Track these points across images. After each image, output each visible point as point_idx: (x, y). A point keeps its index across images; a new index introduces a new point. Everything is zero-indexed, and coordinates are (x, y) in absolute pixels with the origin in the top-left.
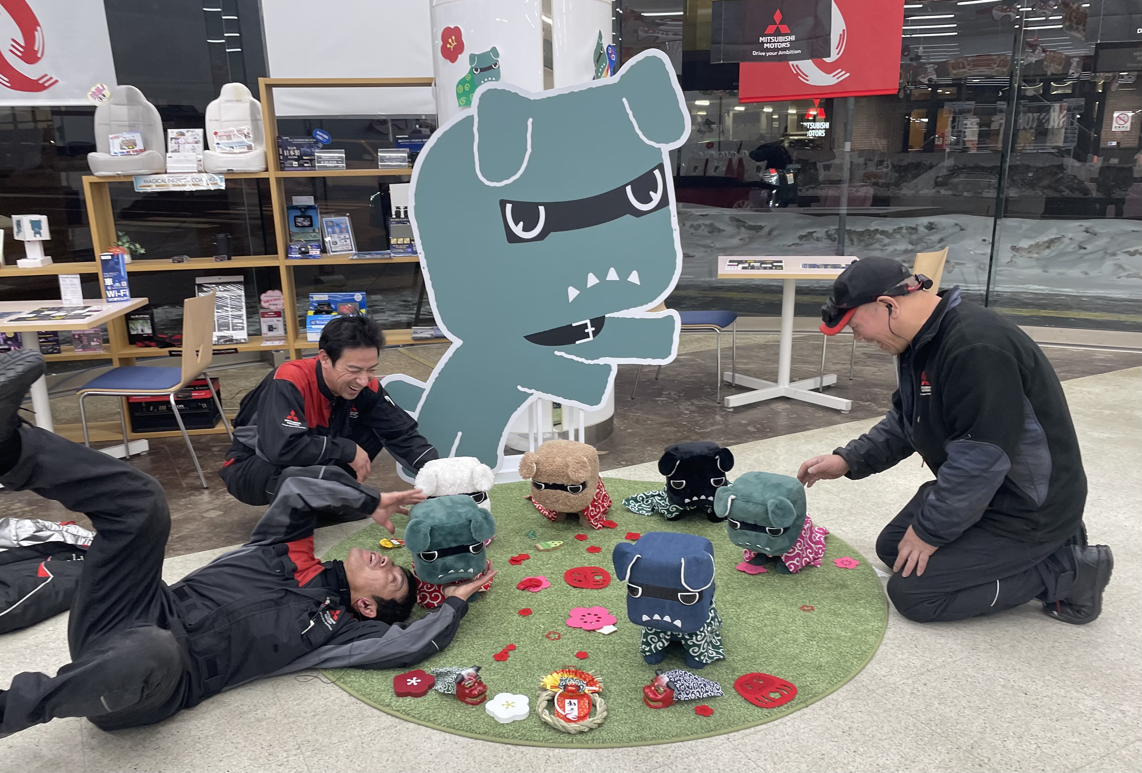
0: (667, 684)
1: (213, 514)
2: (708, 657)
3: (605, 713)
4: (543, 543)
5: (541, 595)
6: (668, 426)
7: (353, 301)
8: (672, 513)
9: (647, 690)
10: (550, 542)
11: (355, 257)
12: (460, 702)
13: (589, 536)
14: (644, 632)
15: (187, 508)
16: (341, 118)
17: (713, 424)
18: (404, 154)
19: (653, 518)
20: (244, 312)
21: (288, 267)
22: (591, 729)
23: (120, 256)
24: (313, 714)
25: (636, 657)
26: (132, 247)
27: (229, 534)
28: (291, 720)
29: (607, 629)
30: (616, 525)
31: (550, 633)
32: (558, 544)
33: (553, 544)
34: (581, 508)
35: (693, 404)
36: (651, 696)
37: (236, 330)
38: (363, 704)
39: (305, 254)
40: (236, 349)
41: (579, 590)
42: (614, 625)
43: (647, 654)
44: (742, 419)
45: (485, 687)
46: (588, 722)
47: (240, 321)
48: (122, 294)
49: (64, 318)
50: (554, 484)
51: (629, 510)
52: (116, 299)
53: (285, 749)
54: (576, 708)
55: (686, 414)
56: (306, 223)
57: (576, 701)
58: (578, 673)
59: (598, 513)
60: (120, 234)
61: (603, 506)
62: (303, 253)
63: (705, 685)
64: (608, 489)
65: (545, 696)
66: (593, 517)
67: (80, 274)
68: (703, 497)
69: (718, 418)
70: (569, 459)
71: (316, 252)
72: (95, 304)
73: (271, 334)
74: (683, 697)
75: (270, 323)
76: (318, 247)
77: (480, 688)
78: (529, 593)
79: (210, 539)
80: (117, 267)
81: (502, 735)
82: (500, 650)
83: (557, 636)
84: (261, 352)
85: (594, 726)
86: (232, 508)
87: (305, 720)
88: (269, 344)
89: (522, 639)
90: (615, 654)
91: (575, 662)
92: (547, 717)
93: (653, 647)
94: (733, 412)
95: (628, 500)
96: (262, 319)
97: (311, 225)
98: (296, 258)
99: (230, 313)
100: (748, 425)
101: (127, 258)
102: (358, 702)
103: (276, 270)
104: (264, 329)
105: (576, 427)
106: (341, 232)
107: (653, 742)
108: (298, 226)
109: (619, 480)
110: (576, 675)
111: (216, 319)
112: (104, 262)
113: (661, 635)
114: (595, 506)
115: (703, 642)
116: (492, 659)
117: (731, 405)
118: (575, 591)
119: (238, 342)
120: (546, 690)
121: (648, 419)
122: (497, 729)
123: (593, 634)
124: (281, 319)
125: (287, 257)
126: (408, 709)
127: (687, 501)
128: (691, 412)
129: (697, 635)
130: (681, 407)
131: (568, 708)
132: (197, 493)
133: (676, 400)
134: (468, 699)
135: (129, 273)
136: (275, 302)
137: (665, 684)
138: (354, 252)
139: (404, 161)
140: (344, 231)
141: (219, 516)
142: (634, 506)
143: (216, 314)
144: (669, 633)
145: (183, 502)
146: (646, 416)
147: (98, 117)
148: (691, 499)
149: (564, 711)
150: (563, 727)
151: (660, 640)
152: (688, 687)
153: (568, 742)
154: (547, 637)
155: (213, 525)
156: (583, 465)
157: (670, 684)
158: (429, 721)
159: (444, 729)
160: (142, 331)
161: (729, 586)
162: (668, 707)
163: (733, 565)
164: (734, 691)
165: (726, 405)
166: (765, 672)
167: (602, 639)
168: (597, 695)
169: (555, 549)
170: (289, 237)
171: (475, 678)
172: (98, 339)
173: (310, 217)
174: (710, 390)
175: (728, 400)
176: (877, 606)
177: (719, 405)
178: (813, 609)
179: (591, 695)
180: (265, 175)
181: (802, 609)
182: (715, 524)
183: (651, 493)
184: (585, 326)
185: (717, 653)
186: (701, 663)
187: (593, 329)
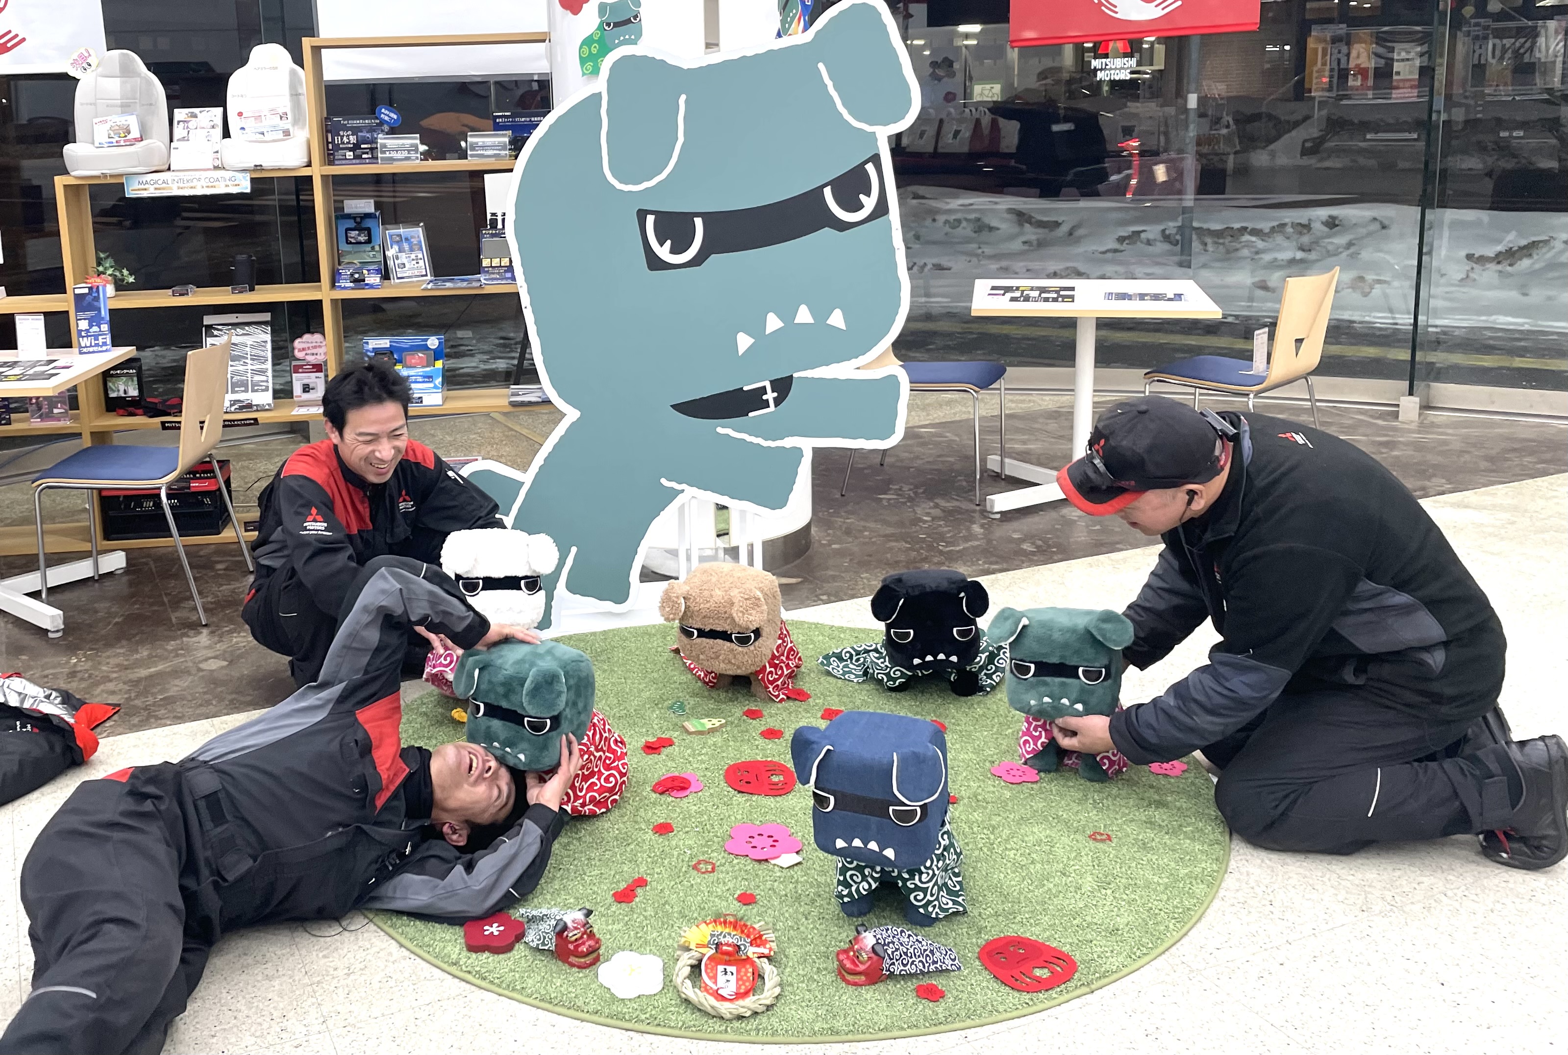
0: (873, 947)
1: (214, 665)
2: (940, 907)
3: (777, 991)
4: (695, 721)
5: (689, 803)
6: (897, 541)
7: (426, 348)
8: (895, 680)
9: (841, 957)
10: (705, 721)
11: (430, 286)
12: (560, 963)
13: (765, 713)
14: (840, 865)
15: (178, 655)
16: (417, 81)
17: (966, 539)
18: (503, 138)
19: (865, 686)
20: (269, 365)
21: (334, 302)
22: (755, 1014)
23: (101, 288)
24: (346, 971)
25: (829, 904)
26: (117, 274)
27: (235, 696)
28: (316, 979)
29: (787, 860)
30: (808, 696)
31: (699, 862)
32: (718, 724)
33: (708, 723)
34: (753, 669)
35: (937, 506)
36: (848, 965)
37: (257, 391)
38: (419, 960)
39: (359, 282)
40: (256, 420)
41: (747, 797)
42: (797, 853)
43: (846, 900)
44: (1015, 531)
45: (598, 941)
46: (750, 1003)
47: (264, 378)
48: (101, 341)
49: (20, 378)
50: (711, 630)
51: (829, 673)
52: (91, 349)
53: (304, 1022)
54: (733, 979)
55: (925, 522)
56: (362, 238)
57: (733, 969)
58: (738, 925)
59: (781, 676)
60: (102, 255)
61: (788, 666)
62: (355, 281)
63: (932, 952)
64: (797, 638)
65: (685, 960)
66: (771, 683)
67: (46, 314)
68: (941, 656)
69: (977, 529)
70: (734, 593)
71: (373, 279)
72: (63, 356)
73: (306, 396)
74: (897, 969)
75: (306, 381)
76: (378, 271)
77: (591, 943)
78: (670, 799)
80: (96, 303)
81: (621, 1016)
82: (623, 886)
83: (710, 867)
84: (291, 423)
85: (761, 1009)
86: (240, 656)
87: (336, 980)
88: (303, 411)
89: (658, 870)
90: (798, 898)
91: (734, 908)
92: (689, 990)
93: (853, 889)
94: (1000, 520)
95: (827, 657)
96: (294, 375)
97: (369, 241)
98: (345, 288)
99: (250, 367)
100: (1022, 540)
101: (110, 290)
102: (412, 956)
103: (318, 304)
104: (297, 390)
105: (750, 541)
106: (411, 249)
107: (850, 1037)
108: (351, 243)
109: (816, 625)
110: (735, 928)
111: (229, 376)
112: (79, 298)
113: (867, 871)
114: (775, 666)
115: (931, 884)
116: (610, 899)
117: (996, 510)
118: (740, 798)
119: (260, 409)
120: (688, 949)
121: (865, 528)
122: (615, 1007)
123: (764, 866)
124: (321, 375)
125: (333, 286)
126: (483, 970)
127: (916, 661)
128: (934, 519)
129: (921, 873)
130: (919, 510)
131: (721, 978)
132: (191, 633)
133: (910, 499)
134: (572, 959)
135: (111, 311)
136: (315, 351)
137: (870, 946)
138: (429, 278)
139: (504, 148)
140: (416, 248)
141: (222, 668)
142: (836, 667)
143: (230, 369)
144: (878, 869)
145: (172, 645)
146: (862, 523)
147: (81, 95)
148: (923, 658)
149: (715, 983)
150: (712, 1007)
151: (864, 878)
152: (906, 954)
153: (721, 1032)
154: (695, 867)
155: (213, 681)
156: (756, 603)
157: (877, 948)
158: (514, 990)
159: (536, 1002)
160: (125, 392)
161: (980, 798)
162: (874, 983)
163: (988, 764)
164: (977, 963)
165: (988, 509)
166: (1028, 935)
167: (778, 874)
168: (765, 960)
169: (712, 731)
170: (337, 259)
171: (584, 926)
172: (63, 403)
173: (369, 230)
174: (964, 483)
175: (992, 501)
176: (1211, 837)
177: (978, 508)
178: (1109, 838)
179: (756, 960)
180: (306, 172)
181: (1093, 837)
182: (963, 699)
183: (864, 646)
184: (763, 390)
185: (955, 902)
186: (928, 916)
187: (775, 394)
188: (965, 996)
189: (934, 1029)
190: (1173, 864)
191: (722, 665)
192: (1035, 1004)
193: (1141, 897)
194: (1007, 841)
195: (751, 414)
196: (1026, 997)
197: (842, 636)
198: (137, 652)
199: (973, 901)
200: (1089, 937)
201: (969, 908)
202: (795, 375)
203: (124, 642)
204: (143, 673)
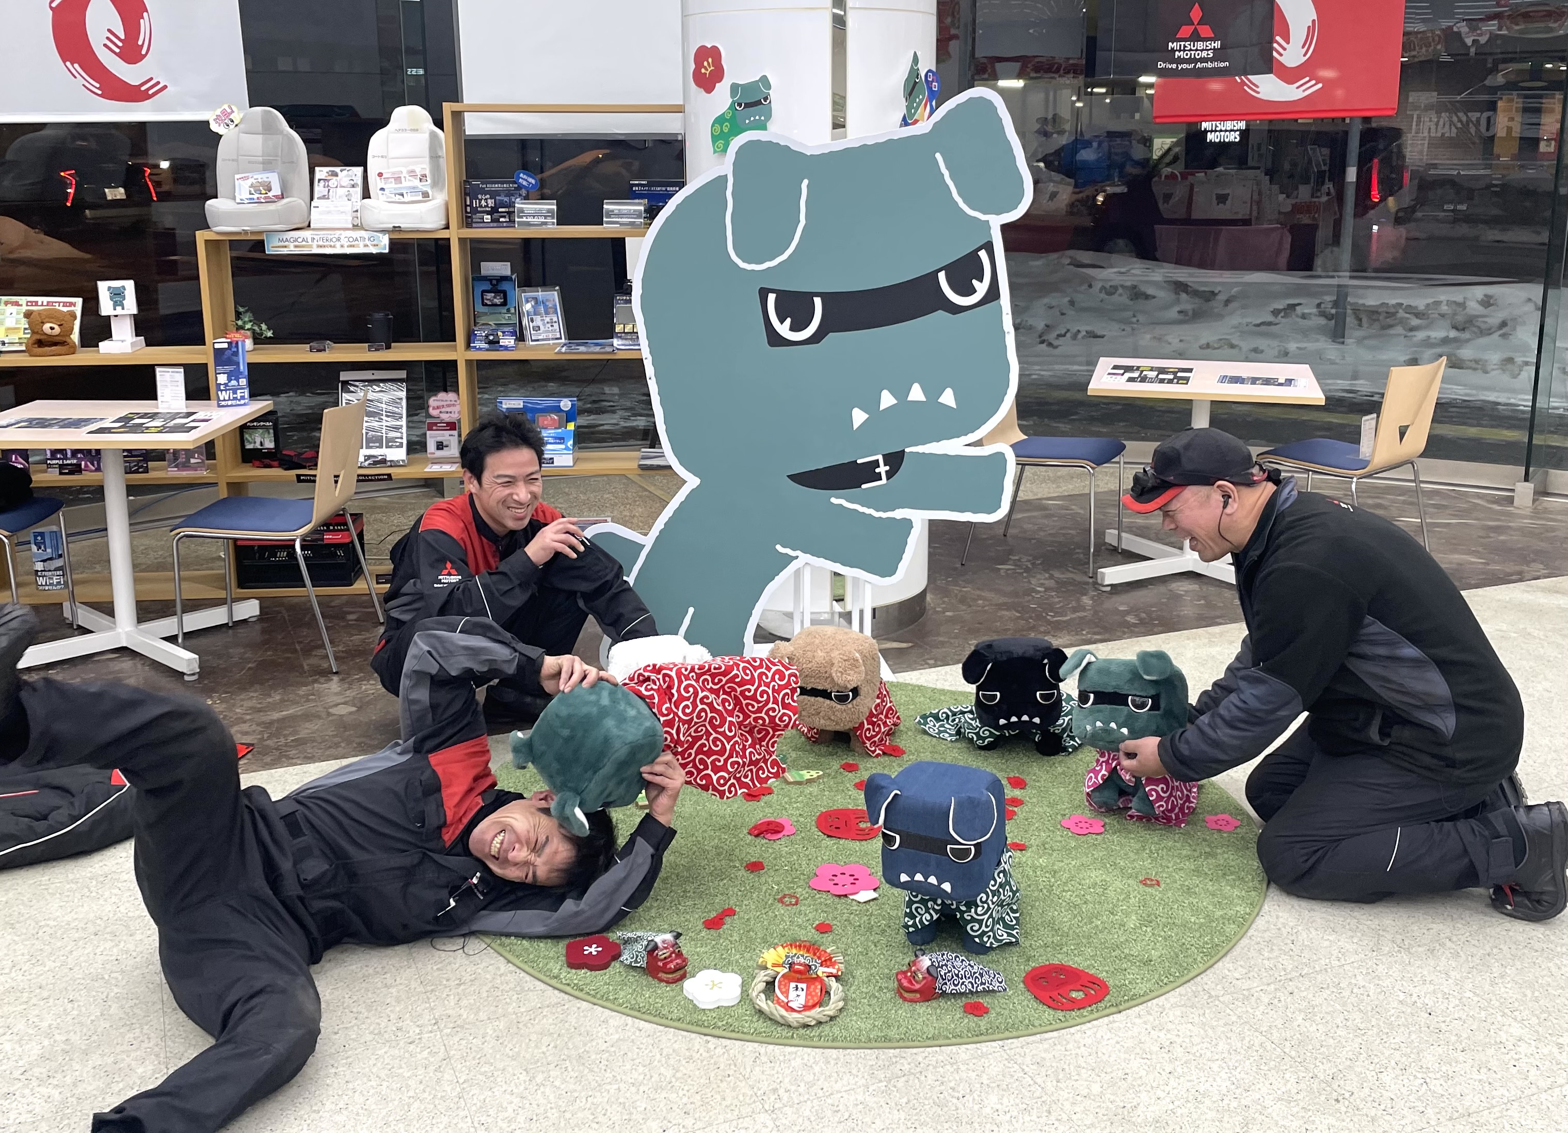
0: (928, 969)
1: (343, 710)
3: (841, 1004)
4: (794, 772)
5: (781, 845)
6: (1007, 610)
7: (557, 409)
8: (984, 739)
9: (900, 977)
10: (804, 772)
11: (564, 350)
12: (650, 979)
13: (861, 767)
15: (308, 701)
17: (1075, 610)
18: (639, 207)
19: (958, 745)
20: (403, 422)
21: (469, 362)
22: (820, 1023)
23: (240, 344)
24: (457, 982)
25: (897, 934)
26: (256, 328)
27: (363, 739)
28: (429, 988)
29: (865, 895)
30: (903, 752)
31: (785, 896)
32: (815, 775)
33: (806, 775)
34: (850, 726)
35: (1051, 577)
36: (905, 983)
37: (391, 447)
38: (523, 974)
39: (494, 344)
40: (389, 475)
41: (834, 841)
42: (875, 890)
43: (911, 929)
44: (1122, 604)
45: (685, 960)
46: (817, 1013)
47: (399, 435)
48: (239, 395)
49: (159, 430)
50: (812, 689)
51: (925, 732)
52: (230, 403)
53: (418, 1023)
54: (803, 994)
55: (1039, 592)
56: (498, 301)
57: (804, 986)
58: (811, 948)
59: (878, 733)
60: (241, 310)
61: (885, 724)
62: (490, 342)
63: (981, 975)
65: (762, 977)
66: (869, 739)
68: (1025, 718)
69: (1086, 601)
70: (835, 654)
71: (508, 341)
72: (202, 409)
73: (440, 453)
74: (949, 988)
75: (439, 439)
76: (513, 333)
77: (679, 961)
78: (764, 841)
79: (337, 745)
80: (235, 358)
81: (700, 1023)
82: (713, 915)
83: (794, 901)
84: (426, 479)
85: (824, 1019)
86: (369, 703)
87: (448, 989)
88: (436, 468)
89: (745, 902)
90: (870, 929)
91: (810, 934)
92: (762, 1003)
93: (917, 920)
94: (1110, 593)
95: (924, 717)
96: (428, 433)
97: (504, 304)
98: (480, 349)
99: (384, 423)
100: (1127, 613)
101: (249, 344)
102: (518, 971)
103: (453, 364)
104: (431, 446)
105: (861, 607)
106: (547, 313)
107: (901, 1044)
108: (486, 305)
109: (920, 687)
110: (808, 951)
111: (364, 431)
112: (218, 353)
113: (930, 904)
114: (873, 724)
115: (986, 917)
116: (701, 926)
117: (1107, 583)
118: (830, 842)
119: (394, 464)
120: (766, 968)
121: (980, 597)
122: (695, 1016)
123: (843, 900)
124: (455, 433)
125: (468, 346)
126: (581, 983)
127: (1002, 722)
128: (1047, 589)
129: (977, 906)
130: (1034, 581)
131: (792, 994)
132: (322, 680)
133: (1027, 570)
134: (661, 975)
135: (250, 366)
136: (449, 409)
137: (925, 968)
138: (563, 341)
139: (639, 216)
140: (551, 310)
141: (351, 713)
142: (932, 726)
143: (365, 424)
144: (939, 901)
145: (303, 691)
146: (978, 592)
147: (224, 152)
148: (1008, 719)
149: (787, 997)
150: (782, 1017)
151: (927, 911)
152: (957, 975)
153: (787, 1038)
154: (781, 901)
155: (342, 725)
156: (854, 664)
157: (932, 970)
158: (607, 999)
159: (627, 1011)
160: (261, 444)
161: (1047, 846)
162: (928, 1001)
163: (1059, 817)
164: (1022, 985)
165: (1099, 581)
166: (1070, 963)
167: (855, 908)
168: (833, 979)
169: (809, 781)
170: (473, 320)
171: (673, 946)
172: (200, 453)
173: (505, 293)
174: (1082, 556)
175: (1103, 574)
176: (1251, 884)
177: (1091, 580)
178: (1158, 884)
179: (825, 979)
180: (444, 234)
181: (1143, 883)
182: (1046, 758)
183: (960, 708)
184: (876, 464)
185: (1009, 935)
186: (982, 944)
187: (887, 468)
188: (1007, 1012)
189: (976, 1039)
190: (1211, 907)
191: (822, 721)
192: (1067, 1020)
193: (1177, 935)
194: (1065, 883)
195: (864, 486)
196: (1060, 1014)
197: (942, 698)
198: (270, 696)
199: (1026, 935)
200: (1125, 966)
201: (1021, 940)
202: (907, 450)
203: (257, 687)
204: (276, 715)
